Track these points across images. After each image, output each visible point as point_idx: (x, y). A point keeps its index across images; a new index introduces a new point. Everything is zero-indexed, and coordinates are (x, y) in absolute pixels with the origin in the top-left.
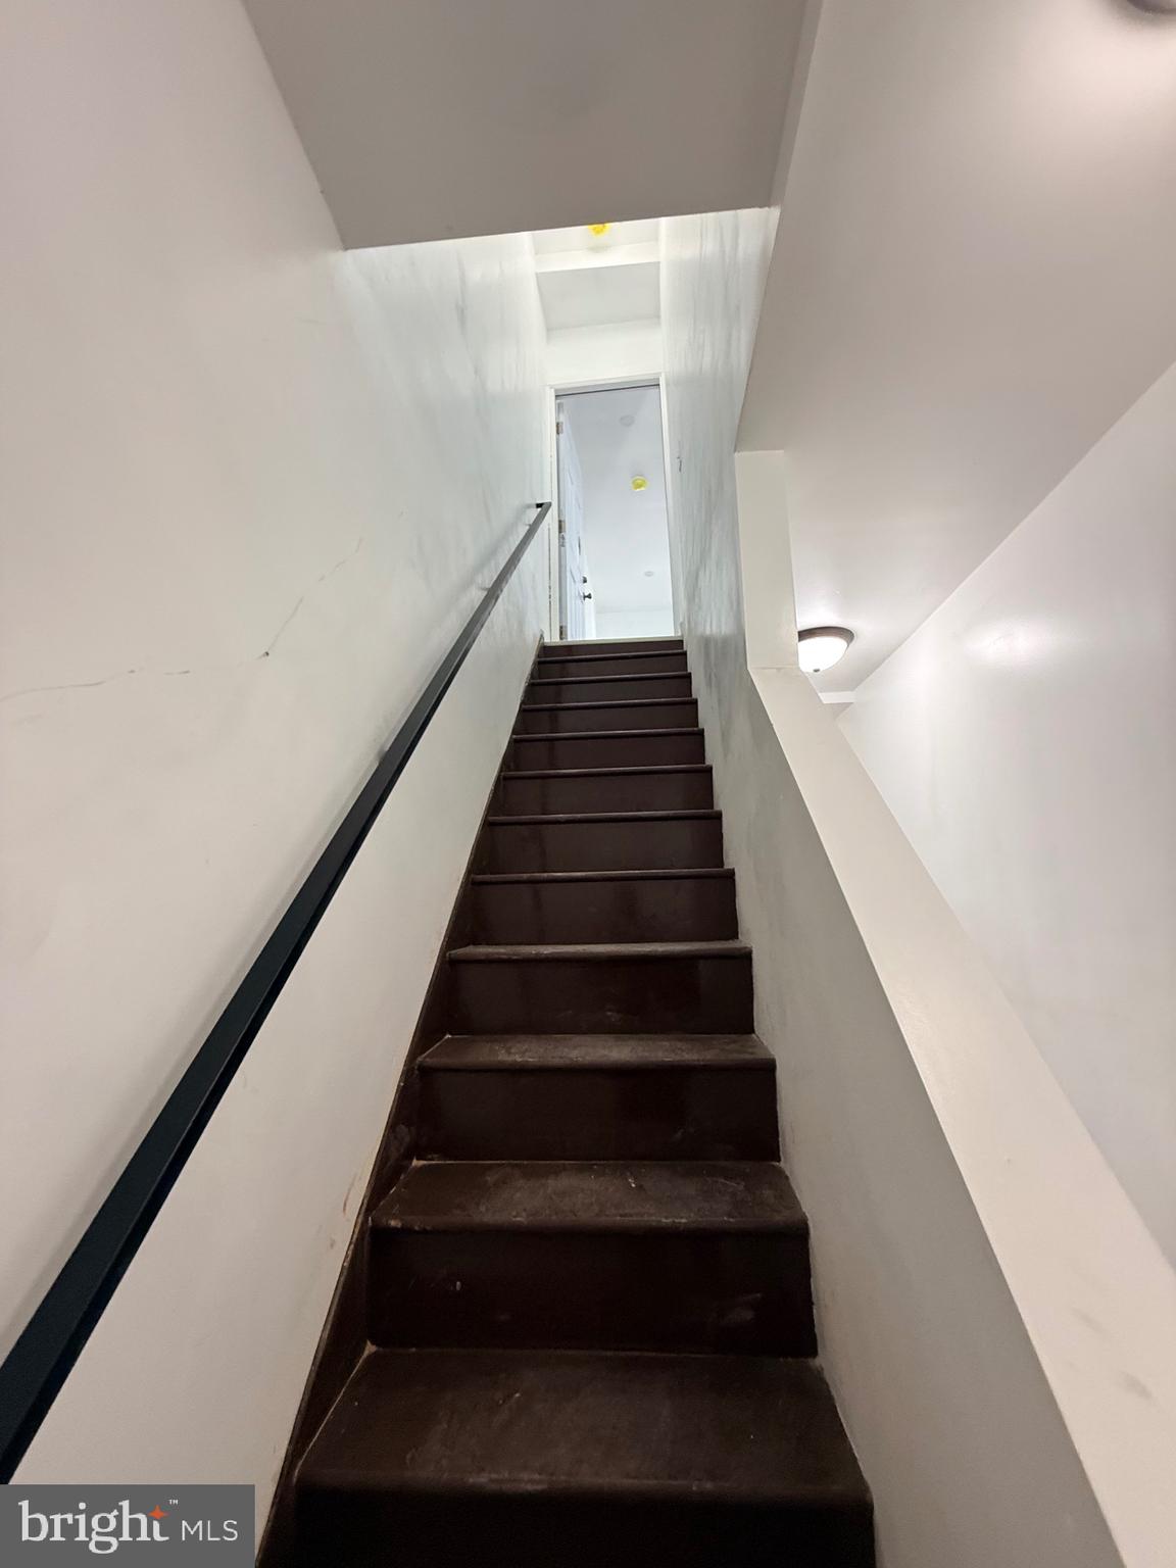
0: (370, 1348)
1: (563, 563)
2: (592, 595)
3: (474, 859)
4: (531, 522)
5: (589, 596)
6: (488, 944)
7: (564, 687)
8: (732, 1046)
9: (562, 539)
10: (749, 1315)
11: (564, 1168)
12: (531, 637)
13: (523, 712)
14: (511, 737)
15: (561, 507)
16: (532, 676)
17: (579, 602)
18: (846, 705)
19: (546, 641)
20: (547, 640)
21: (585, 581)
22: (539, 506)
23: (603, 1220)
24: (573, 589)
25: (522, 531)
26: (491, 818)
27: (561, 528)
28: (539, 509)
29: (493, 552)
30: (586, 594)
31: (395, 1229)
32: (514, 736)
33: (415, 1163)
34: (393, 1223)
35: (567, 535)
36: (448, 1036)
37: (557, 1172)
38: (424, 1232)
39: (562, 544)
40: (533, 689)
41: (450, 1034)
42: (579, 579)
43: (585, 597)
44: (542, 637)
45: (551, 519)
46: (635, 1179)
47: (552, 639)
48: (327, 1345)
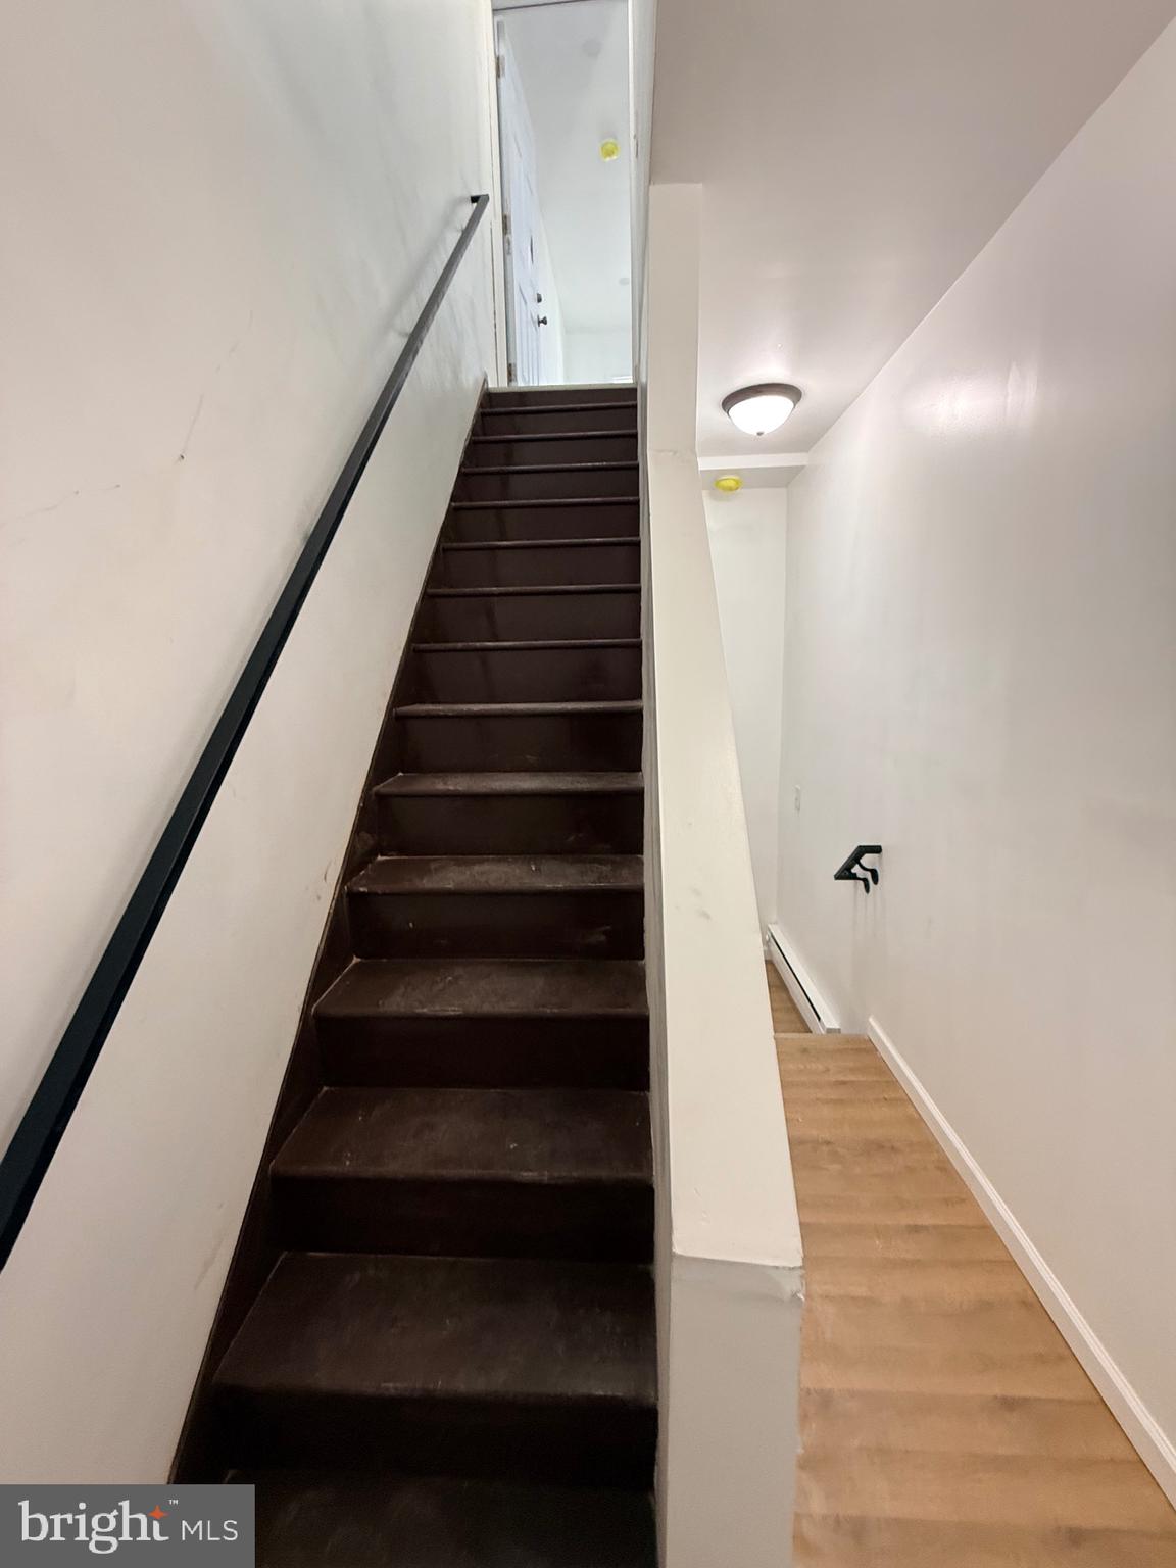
0: (356, 960)
1: (509, 279)
2: (548, 319)
3: (414, 630)
4: (465, 226)
5: (544, 321)
6: (433, 703)
7: (516, 445)
8: (620, 779)
9: (507, 243)
10: (603, 938)
11: (488, 860)
12: (471, 382)
13: (463, 476)
14: (450, 505)
15: (506, 195)
16: (474, 432)
17: (532, 328)
18: (799, 469)
19: (490, 386)
20: (492, 385)
21: (539, 300)
22: (474, 199)
23: (507, 887)
24: (524, 312)
25: (453, 238)
26: (430, 591)
27: (506, 228)
28: (475, 205)
29: (410, 287)
30: (541, 318)
31: (364, 893)
32: (453, 504)
33: (379, 858)
34: (362, 889)
35: (513, 236)
36: (400, 774)
37: (481, 862)
38: (384, 894)
39: (507, 252)
40: (475, 448)
41: (403, 772)
42: (530, 296)
43: (539, 322)
44: (485, 381)
45: (491, 215)
46: (535, 864)
47: (498, 383)
48: (323, 952)
